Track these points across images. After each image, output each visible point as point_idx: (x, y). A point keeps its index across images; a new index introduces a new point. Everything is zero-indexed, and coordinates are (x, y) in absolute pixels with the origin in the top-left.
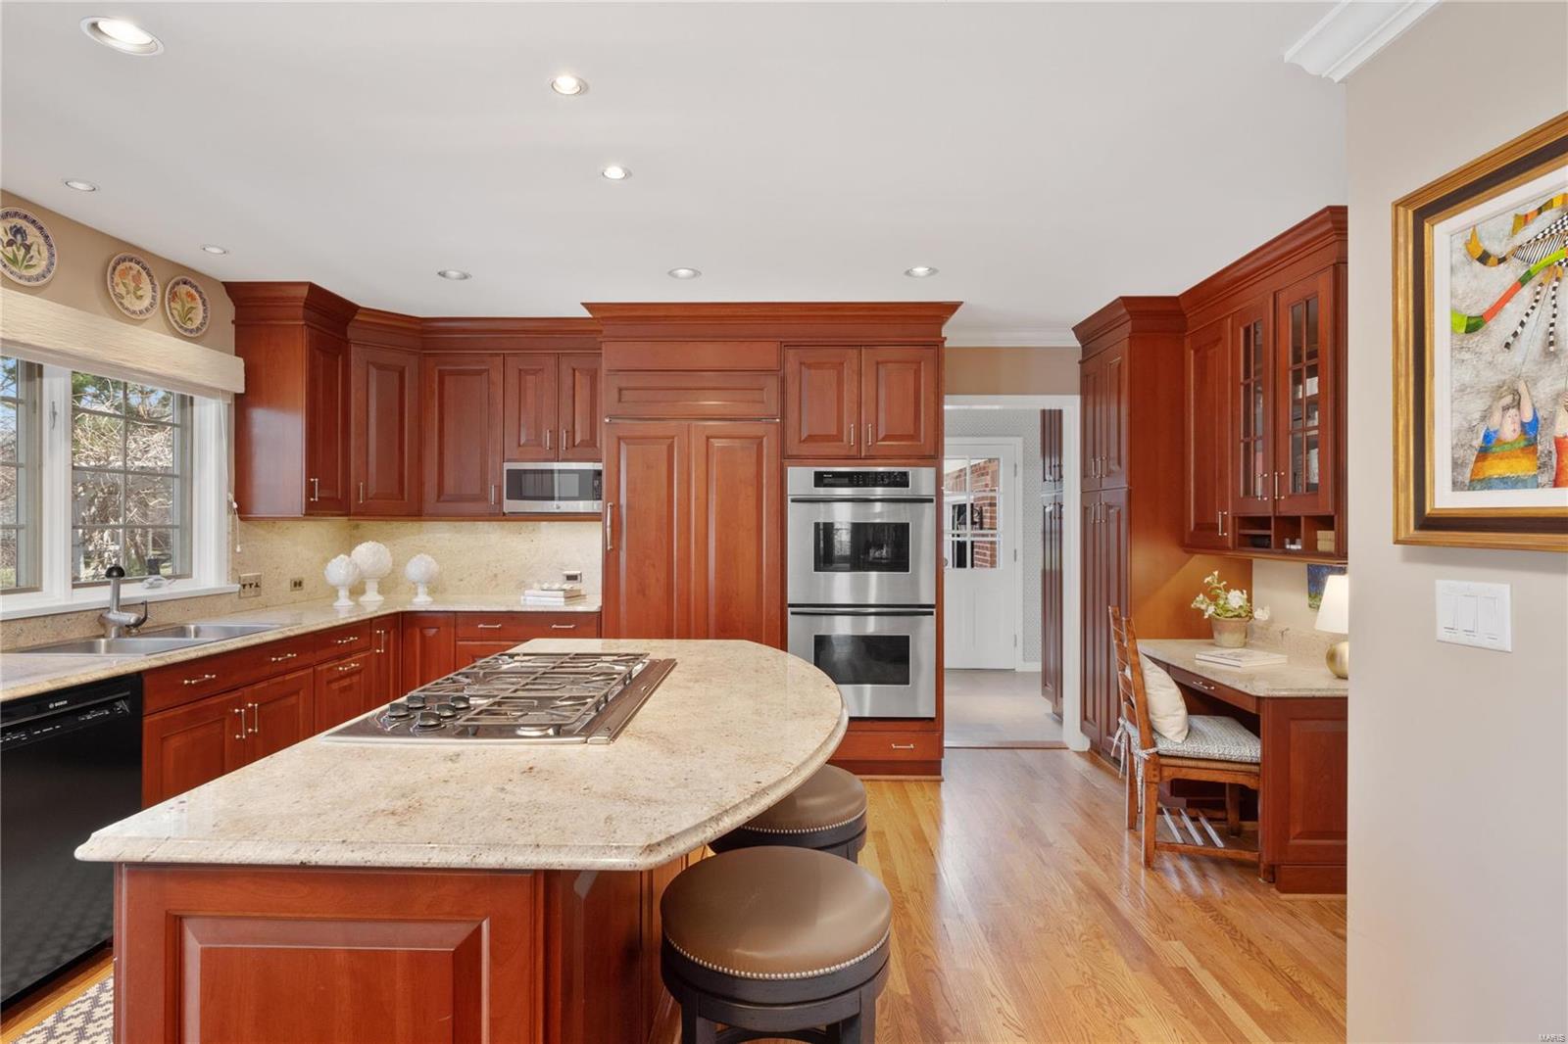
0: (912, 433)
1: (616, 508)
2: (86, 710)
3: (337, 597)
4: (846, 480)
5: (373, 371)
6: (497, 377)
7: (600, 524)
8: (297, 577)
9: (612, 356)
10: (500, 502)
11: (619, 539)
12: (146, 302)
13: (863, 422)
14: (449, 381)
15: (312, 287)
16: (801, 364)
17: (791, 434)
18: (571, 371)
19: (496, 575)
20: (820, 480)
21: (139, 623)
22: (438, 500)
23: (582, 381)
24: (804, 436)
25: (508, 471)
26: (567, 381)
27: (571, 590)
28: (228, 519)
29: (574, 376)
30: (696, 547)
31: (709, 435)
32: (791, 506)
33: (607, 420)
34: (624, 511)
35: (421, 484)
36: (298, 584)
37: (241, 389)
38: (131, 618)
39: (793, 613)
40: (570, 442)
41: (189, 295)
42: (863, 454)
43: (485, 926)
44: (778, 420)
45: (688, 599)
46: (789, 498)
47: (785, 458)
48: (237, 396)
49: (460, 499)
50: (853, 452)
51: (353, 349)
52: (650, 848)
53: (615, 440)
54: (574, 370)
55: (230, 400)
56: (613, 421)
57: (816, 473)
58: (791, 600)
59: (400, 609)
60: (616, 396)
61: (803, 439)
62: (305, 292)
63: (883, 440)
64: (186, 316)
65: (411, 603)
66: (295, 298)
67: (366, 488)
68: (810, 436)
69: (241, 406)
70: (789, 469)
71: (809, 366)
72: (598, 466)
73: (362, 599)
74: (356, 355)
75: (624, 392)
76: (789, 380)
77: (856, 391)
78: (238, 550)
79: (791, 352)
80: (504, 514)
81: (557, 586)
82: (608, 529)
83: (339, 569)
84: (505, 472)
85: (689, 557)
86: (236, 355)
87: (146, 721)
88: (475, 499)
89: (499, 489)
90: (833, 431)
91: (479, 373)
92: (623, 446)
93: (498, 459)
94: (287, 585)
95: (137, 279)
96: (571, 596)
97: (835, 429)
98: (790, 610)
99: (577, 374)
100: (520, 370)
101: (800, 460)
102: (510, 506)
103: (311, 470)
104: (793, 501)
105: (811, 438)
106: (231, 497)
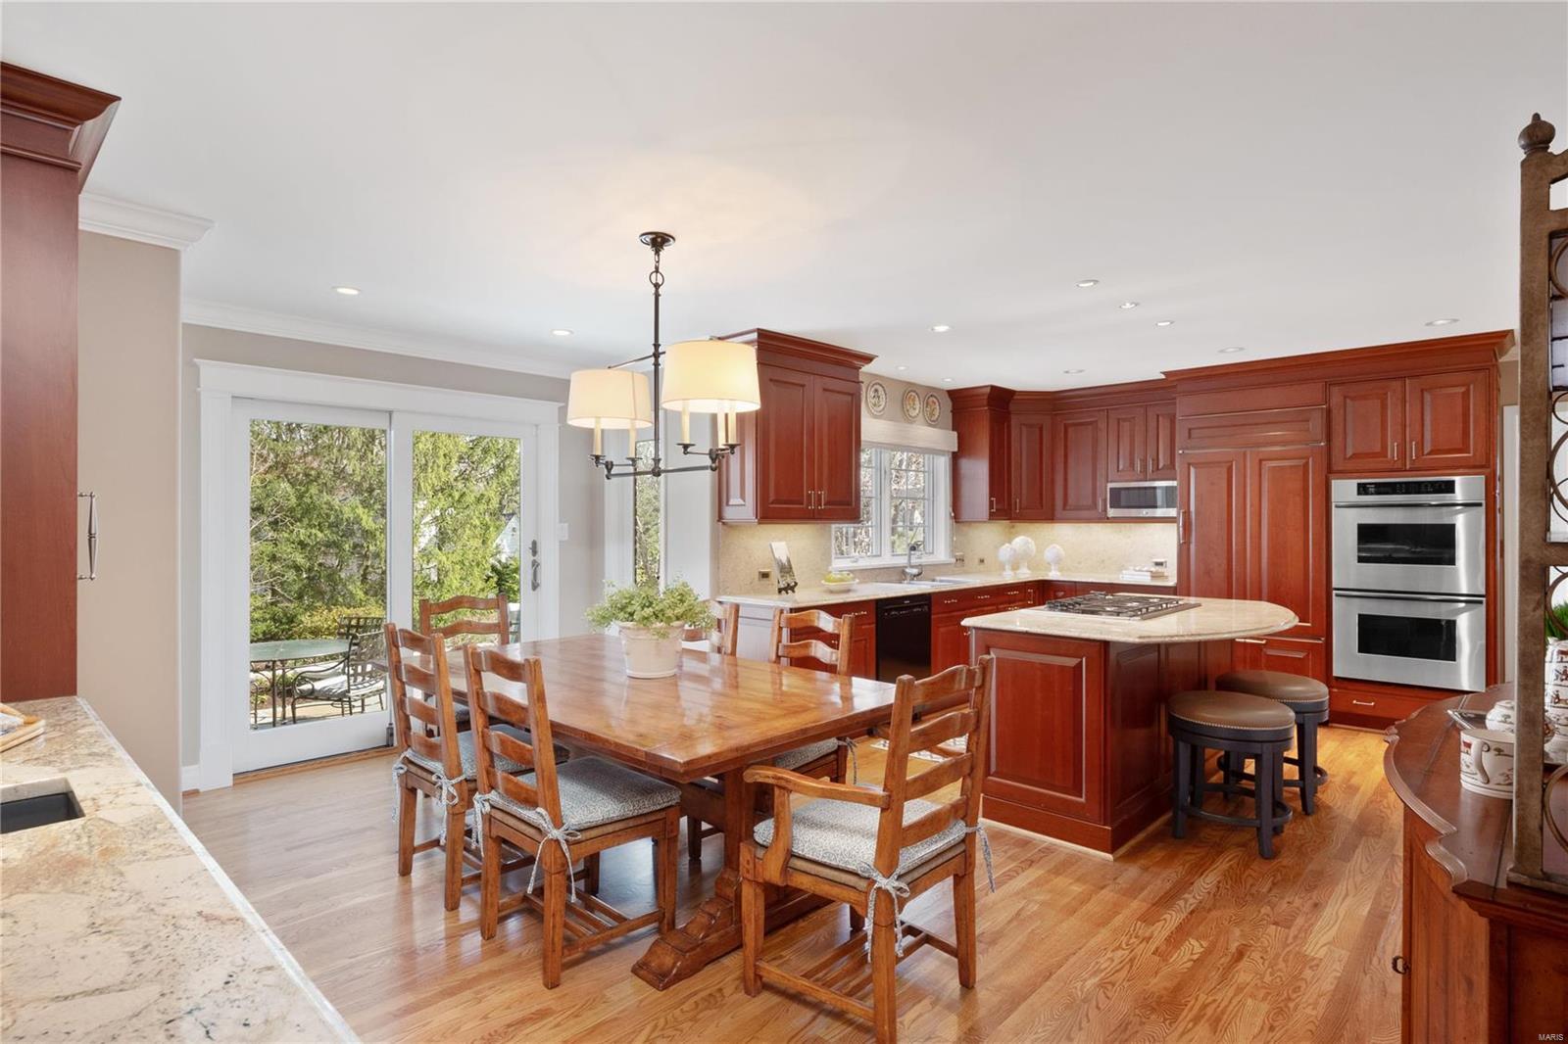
0: (1461, 446)
1: (1187, 514)
2: (915, 607)
3: (1004, 570)
4: (1386, 489)
5: (1024, 429)
6: (1102, 425)
7: (1175, 525)
8: (982, 557)
9: (1183, 407)
10: (1105, 510)
11: (1190, 535)
12: (917, 411)
13: (1408, 439)
14: (1071, 430)
15: (993, 388)
16: (1345, 397)
17: (1336, 452)
18: (1156, 417)
19: (1103, 561)
20: (1363, 489)
21: (919, 574)
22: (1064, 509)
23: (1164, 424)
24: (1349, 453)
25: (1111, 489)
26: (1152, 424)
27: (1156, 572)
28: (949, 521)
29: (1158, 421)
30: (1251, 542)
31: (1262, 457)
32: (1334, 510)
33: (1181, 452)
34: (1193, 516)
35: (1053, 499)
36: (982, 561)
37: (956, 450)
38: (915, 571)
39: (1337, 595)
40: (1155, 467)
41: (933, 402)
42: (1408, 467)
43: (1084, 659)
44: (1322, 444)
45: (1245, 581)
46: (1333, 505)
47: (1330, 472)
48: (953, 453)
49: (1078, 508)
50: (1399, 465)
51: (1012, 416)
52: (1140, 637)
53: (1186, 466)
54: (1158, 416)
55: (950, 456)
56: (1186, 451)
57: (1359, 484)
58: (1334, 585)
59: (1040, 578)
60: (1187, 435)
61: (1348, 456)
62: (988, 390)
63: (1429, 454)
64: (932, 414)
65: (1047, 575)
66: (983, 395)
67: (1020, 502)
68: (1354, 454)
69: (955, 458)
70: (1333, 481)
71: (1353, 399)
72: (1174, 483)
73: (1018, 572)
74: (1014, 421)
75: (1192, 431)
76: (1334, 412)
77: (1400, 415)
78: (955, 539)
79: (1335, 390)
80: (1108, 518)
81: (1145, 569)
82: (1181, 529)
83: (1005, 551)
84: (1108, 490)
85: (1245, 549)
86: (953, 430)
87: (933, 617)
88: (1088, 508)
89: (1105, 500)
90: (1378, 448)
91: (1091, 423)
92: (1192, 470)
93: (1103, 480)
94: (977, 561)
95: (914, 400)
96: (1154, 576)
97: (1379, 446)
98: (1334, 592)
99: (1160, 419)
100: (1119, 419)
101: (1345, 474)
102: (1112, 512)
103: (991, 495)
104: (1337, 507)
105: (1355, 456)
106: (951, 509)
